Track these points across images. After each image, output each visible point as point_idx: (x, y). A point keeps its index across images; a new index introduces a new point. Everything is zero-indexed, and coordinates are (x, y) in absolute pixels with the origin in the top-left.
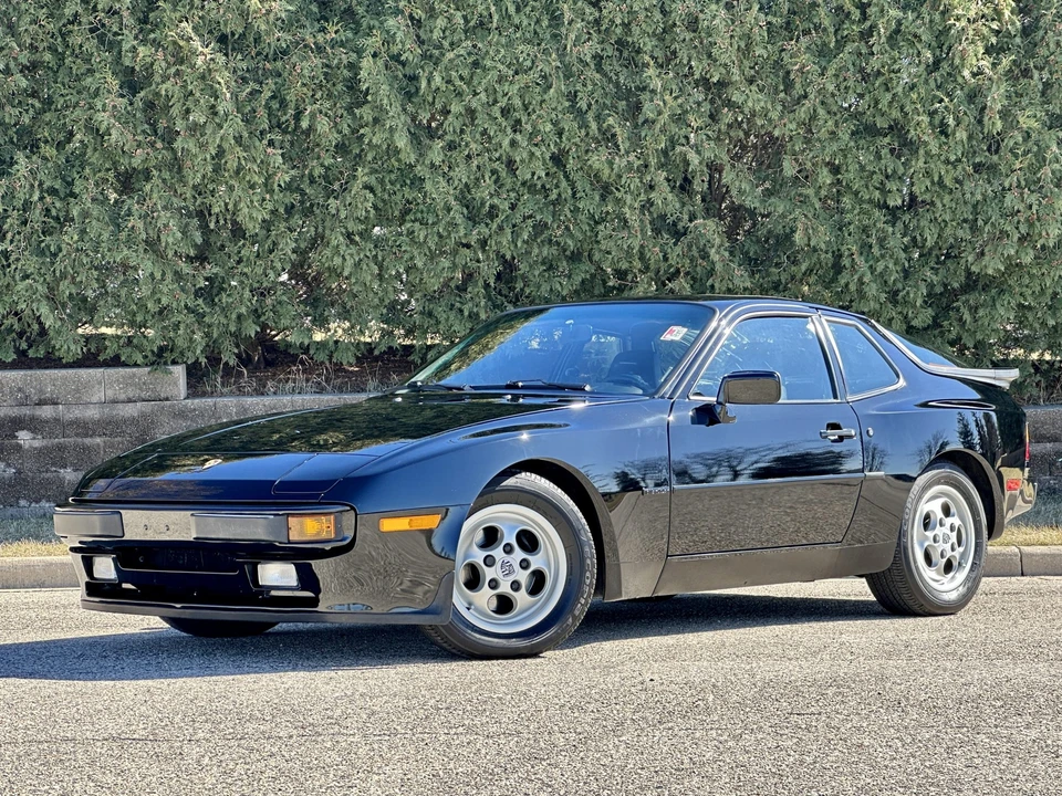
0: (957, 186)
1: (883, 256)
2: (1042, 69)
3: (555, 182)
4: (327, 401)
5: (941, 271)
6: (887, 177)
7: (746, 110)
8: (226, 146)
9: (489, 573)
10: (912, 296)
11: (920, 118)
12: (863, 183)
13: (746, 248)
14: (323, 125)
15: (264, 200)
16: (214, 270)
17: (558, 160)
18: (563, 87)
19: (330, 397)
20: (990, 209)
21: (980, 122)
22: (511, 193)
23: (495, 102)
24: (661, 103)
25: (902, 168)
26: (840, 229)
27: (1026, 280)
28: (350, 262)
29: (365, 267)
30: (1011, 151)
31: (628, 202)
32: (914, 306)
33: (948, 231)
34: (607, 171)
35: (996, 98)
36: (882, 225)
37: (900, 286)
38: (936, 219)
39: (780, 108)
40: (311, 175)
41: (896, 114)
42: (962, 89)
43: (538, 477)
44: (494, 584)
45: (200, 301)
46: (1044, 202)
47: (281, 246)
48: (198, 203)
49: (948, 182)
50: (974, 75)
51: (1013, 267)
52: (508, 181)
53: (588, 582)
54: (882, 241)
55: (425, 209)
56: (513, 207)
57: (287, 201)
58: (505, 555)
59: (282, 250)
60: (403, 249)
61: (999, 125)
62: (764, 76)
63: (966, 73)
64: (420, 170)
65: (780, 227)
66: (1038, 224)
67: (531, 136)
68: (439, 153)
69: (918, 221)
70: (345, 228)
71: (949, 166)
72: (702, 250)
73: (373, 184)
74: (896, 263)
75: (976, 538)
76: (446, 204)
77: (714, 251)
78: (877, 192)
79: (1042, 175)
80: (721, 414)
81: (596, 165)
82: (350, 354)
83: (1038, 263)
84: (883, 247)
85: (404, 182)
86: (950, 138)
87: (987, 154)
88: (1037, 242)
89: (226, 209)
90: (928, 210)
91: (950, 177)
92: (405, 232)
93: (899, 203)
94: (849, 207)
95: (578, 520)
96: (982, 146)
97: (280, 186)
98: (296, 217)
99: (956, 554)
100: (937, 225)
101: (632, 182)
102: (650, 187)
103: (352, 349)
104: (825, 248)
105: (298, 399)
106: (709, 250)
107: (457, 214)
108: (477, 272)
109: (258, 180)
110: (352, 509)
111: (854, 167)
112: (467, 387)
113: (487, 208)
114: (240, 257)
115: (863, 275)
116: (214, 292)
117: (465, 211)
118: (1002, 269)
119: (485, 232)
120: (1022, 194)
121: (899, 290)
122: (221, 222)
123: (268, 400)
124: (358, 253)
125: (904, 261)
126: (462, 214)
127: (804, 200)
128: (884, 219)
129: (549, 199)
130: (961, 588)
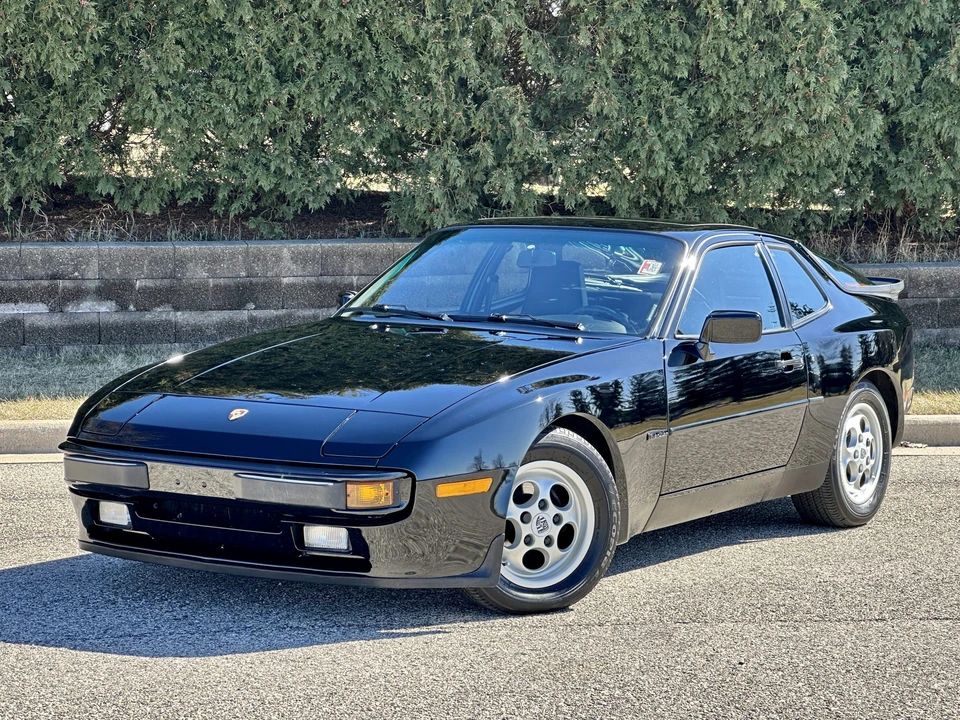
0: (741, 62)
1: (670, 125)
3: (359, 43)
4: (134, 251)
5: (720, 140)
6: (675, 49)
9: (525, 530)
10: (697, 164)
12: (653, 55)
13: (537, 112)
15: (75, 52)
16: (25, 120)
17: (365, 21)
19: (137, 247)
20: (771, 85)
21: (765, 2)
22: (317, 53)
25: (689, 42)
26: (629, 97)
27: (797, 152)
28: (161, 116)
29: (175, 122)
30: (793, 30)
31: (433, 67)
32: (697, 174)
33: (731, 104)
34: (412, 35)
36: (670, 97)
37: (684, 154)
38: (719, 91)
40: (120, 26)
43: (571, 433)
44: (529, 540)
45: (10, 151)
46: (821, 81)
47: (91, 98)
48: (9, 50)
49: (734, 57)
51: (789, 138)
52: (316, 42)
53: (614, 534)
54: (670, 111)
55: (234, 66)
56: (319, 66)
57: (97, 53)
58: (539, 511)
59: (93, 102)
60: (213, 104)
61: (783, 5)
64: (229, 27)
65: (573, 94)
68: (249, 10)
69: (702, 92)
70: (156, 82)
71: (735, 43)
72: (501, 115)
73: (184, 39)
74: (683, 133)
75: (884, 450)
76: (257, 63)
77: (516, 117)
78: (666, 64)
79: (819, 55)
80: (702, 352)
81: (402, 29)
82: (156, 205)
83: (809, 137)
84: (671, 118)
85: (212, 37)
86: (737, 16)
87: (769, 31)
88: (811, 117)
89: (38, 59)
90: (712, 83)
91: (736, 53)
92: (214, 87)
93: (686, 74)
94: (639, 77)
95: (607, 475)
96: (764, 24)
97: (92, 38)
98: (105, 68)
99: (869, 467)
100: (720, 97)
101: (437, 47)
102: (454, 53)
103: (158, 199)
104: (616, 116)
105: (105, 248)
106: (507, 114)
107: (267, 72)
108: (284, 129)
109: (72, 32)
110: (410, 475)
111: (644, 39)
112: (446, 318)
113: (295, 67)
114: (49, 107)
115: (653, 144)
116: (19, 142)
117: (273, 69)
118: (780, 142)
119: (295, 91)
120: (802, 72)
121: (683, 158)
122: (32, 72)
123: (74, 249)
124: (169, 108)
125: (689, 131)
126: (271, 72)
127: (596, 69)
128: (672, 90)
129: (353, 59)
130: (871, 499)
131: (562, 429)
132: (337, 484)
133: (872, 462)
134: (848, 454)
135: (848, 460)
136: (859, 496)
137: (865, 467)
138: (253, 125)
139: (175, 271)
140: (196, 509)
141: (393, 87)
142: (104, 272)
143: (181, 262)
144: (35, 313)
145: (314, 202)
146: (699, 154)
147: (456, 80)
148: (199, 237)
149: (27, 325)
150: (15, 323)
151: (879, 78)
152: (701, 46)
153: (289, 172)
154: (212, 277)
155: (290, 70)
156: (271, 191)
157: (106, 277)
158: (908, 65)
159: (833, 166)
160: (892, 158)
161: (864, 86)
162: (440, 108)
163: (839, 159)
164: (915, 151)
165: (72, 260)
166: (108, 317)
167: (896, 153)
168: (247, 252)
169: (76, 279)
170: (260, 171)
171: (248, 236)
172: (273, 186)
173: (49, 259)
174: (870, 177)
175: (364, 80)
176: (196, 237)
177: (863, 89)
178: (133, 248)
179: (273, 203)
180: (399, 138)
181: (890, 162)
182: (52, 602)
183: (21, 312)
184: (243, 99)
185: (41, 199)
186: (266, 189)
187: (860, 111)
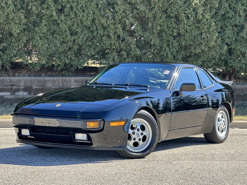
0: (190, 31)
1: (172, 47)
2: (210, 4)
3: (92, 26)
4: (33, 79)
5: (185, 52)
6: (173, 28)
7: (140, 11)
8: (10, 13)
9: (133, 136)
10: (179, 58)
11: (182, 14)
12: (168, 29)
13: (138, 44)
14: (34, 9)
15: (18, 27)
16: (5, 45)
17: (93, 20)
18: (96, 2)
20: (198, 37)
21: (196, 16)
22: (81, 28)
23: (78, 5)
24: (120, 8)
25: (177, 26)
26: (162, 40)
27: (205, 55)
28: (40, 44)
29: (44, 45)
30: (204, 23)
31: (111, 32)
32: (179, 60)
33: (188, 42)
34: (106, 24)
35: (200, 11)
36: (172, 40)
37: (176, 55)
38: (185, 39)
39: (148, 10)
40: (30, 21)
41: (176, 13)
42: (192, 8)
43: (146, 111)
44: (134, 139)
45: (1, 52)
46: (211, 36)
47: (22, 39)
48: (1, 26)
49: (188, 30)
50: (195, 4)
51: (203, 51)
52: (81, 26)
53: (157, 138)
54: (172, 44)
55: (59, 31)
56: (81, 32)
57: (24, 28)
58: (137, 131)
59: (23, 40)
60: (54, 41)
61: (201, 17)
62: (144, 2)
63: (193, 4)
64: (58, 21)
65: (147, 39)
66: (209, 41)
67: (87, 14)
69: (180, 39)
70: (40, 35)
71: (189, 27)
72: (128, 44)
73: (47, 24)
74: (175, 50)
75: (228, 124)
76: (65, 30)
77: (132, 45)
78: (171, 32)
79: (210, 30)
80: (180, 94)
81: (103, 22)
82: (39, 67)
83: (208, 51)
84: (172, 45)
85: (54, 24)
86: (189, 20)
87: (198, 24)
88: (208, 46)
89: (9, 29)
90: (183, 37)
91: (189, 29)
92: (54, 37)
93: (176, 35)
94: (164, 35)
95: (155, 122)
96: (196, 22)
97: (23, 24)
98: (26, 32)
99: (224, 128)
100: (185, 40)
101: (112, 27)
102: (116, 28)
103: (39, 66)
104: (158, 45)
105: (25, 78)
106: (130, 44)
107: (68, 33)
108: (72, 48)
109: (18, 22)
110: (103, 120)
111: (166, 25)
112: (113, 85)
113: (75, 32)
114: (11, 41)
115: (168, 52)
116: (4, 50)
117: (70, 32)
118: (200, 52)
119: (75, 38)
120: (206, 34)
121: (175, 56)
122: (7, 32)
123: (17, 78)
124: (43, 42)
125: (177, 49)
126: (69, 33)
127: (153, 33)
128: (172, 38)
129: (90, 30)
130: (225, 136)
131: (143, 110)
132: (84, 122)
133: (225, 126)
134: (218, 124)
135: (218, 125)
136: (221, 135)
137: (223, 128)
138: (64, 46)
139: (43, 84)
140: (47, 131)
141: (101, 37)
142: (25, 84)
143: (45, 82)
144: (7, 95)
145: (80, 67)
146: (180, 55)
147: (117, 35)
148: (50, 76)
149: (5, 98)
150: (2, 97)
151: (226, 36)
152: (180, 27)
153: (73, 59)
154: (53, 86)
155: (74, 33)
156: (69, 64)
157: (26, 86)
158: (233, 33)
159: (214, 59)
160: (229, 57)
161: (222, 38)
162: (113, 43)
163: (216, 57)
164: (235, 56)
165: (17, 81)
166: (26, 96)
167: (230, 56)
168: (62, 79)
169: (18, 86)
170: (66, 58)
171: (63, 76)
172: (69, 62)
173: (11, 81)
174: (224, 62)
175: (93, 35)
176: (49, 76)
177: (222, 39)
178: (33, 78)
179: (69, 67)
180: (102, 51)
181: (229, 58)
182: (8, 156)
183: (3, 94)
184: (62, 40)
185: (9, 65)
186: (68, 63)
187: (221, 44)
